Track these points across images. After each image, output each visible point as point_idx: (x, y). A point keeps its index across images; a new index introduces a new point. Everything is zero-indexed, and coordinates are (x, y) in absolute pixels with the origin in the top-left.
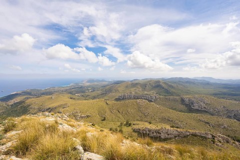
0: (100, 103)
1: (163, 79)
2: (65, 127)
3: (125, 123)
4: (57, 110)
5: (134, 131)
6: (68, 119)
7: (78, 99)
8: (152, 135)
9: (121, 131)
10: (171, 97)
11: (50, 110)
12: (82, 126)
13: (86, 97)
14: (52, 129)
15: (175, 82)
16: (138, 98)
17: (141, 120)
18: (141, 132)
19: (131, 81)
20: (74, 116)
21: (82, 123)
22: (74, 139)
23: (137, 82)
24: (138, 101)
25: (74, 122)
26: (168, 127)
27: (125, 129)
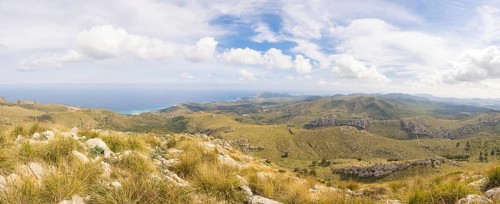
0: (280, 130)
1: (379, 95)
2: (226, 159)
3: (320, 161)
4: (217, 134)
5: (335, 172)
6: (231, 149)
7: (247, 122)
8: (362, 175)
9: (313, 173)
10: (389, 121)
11: (209, 132)
12: (250, 162)
13: (259, 121)
14: (211, 158)
15: (394, 100)
16: (342, 125)
17: (347, 157)
18: (346, 172)
19: (332, 97)
20: (240, 145)
21: (251, 158)
22: (239, 177)
23: (340, 98)
24: (342, 128)
25: (238, 154)
26: (384, 162)
27: (319, 170)
